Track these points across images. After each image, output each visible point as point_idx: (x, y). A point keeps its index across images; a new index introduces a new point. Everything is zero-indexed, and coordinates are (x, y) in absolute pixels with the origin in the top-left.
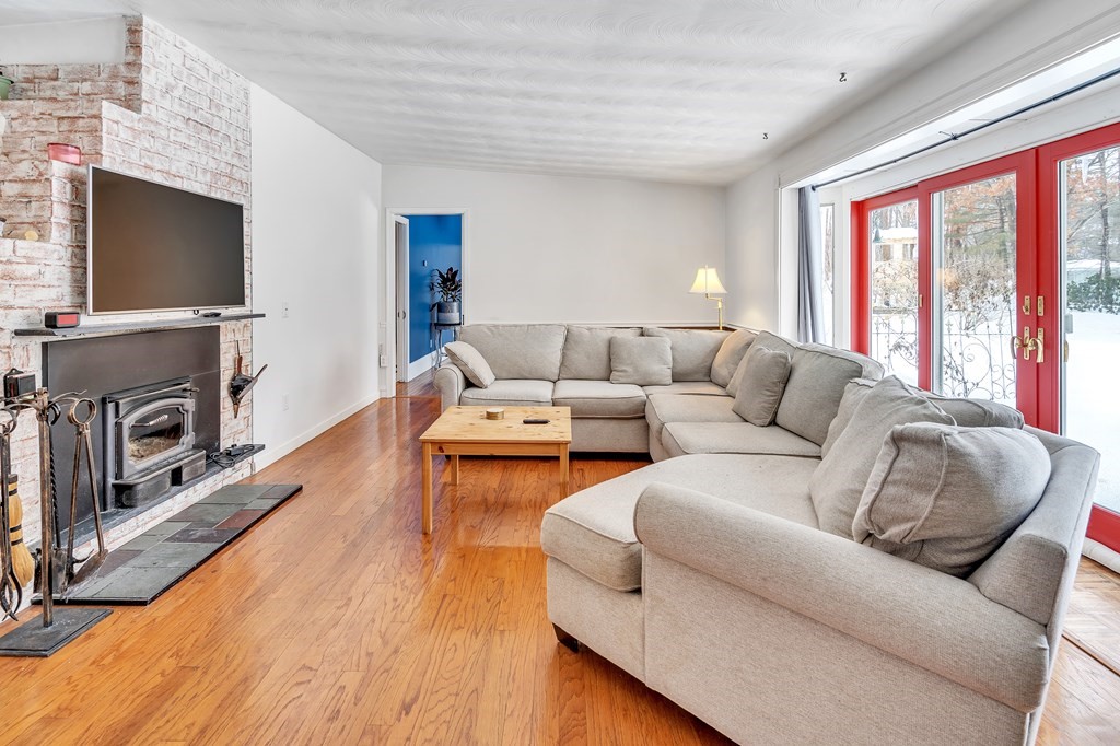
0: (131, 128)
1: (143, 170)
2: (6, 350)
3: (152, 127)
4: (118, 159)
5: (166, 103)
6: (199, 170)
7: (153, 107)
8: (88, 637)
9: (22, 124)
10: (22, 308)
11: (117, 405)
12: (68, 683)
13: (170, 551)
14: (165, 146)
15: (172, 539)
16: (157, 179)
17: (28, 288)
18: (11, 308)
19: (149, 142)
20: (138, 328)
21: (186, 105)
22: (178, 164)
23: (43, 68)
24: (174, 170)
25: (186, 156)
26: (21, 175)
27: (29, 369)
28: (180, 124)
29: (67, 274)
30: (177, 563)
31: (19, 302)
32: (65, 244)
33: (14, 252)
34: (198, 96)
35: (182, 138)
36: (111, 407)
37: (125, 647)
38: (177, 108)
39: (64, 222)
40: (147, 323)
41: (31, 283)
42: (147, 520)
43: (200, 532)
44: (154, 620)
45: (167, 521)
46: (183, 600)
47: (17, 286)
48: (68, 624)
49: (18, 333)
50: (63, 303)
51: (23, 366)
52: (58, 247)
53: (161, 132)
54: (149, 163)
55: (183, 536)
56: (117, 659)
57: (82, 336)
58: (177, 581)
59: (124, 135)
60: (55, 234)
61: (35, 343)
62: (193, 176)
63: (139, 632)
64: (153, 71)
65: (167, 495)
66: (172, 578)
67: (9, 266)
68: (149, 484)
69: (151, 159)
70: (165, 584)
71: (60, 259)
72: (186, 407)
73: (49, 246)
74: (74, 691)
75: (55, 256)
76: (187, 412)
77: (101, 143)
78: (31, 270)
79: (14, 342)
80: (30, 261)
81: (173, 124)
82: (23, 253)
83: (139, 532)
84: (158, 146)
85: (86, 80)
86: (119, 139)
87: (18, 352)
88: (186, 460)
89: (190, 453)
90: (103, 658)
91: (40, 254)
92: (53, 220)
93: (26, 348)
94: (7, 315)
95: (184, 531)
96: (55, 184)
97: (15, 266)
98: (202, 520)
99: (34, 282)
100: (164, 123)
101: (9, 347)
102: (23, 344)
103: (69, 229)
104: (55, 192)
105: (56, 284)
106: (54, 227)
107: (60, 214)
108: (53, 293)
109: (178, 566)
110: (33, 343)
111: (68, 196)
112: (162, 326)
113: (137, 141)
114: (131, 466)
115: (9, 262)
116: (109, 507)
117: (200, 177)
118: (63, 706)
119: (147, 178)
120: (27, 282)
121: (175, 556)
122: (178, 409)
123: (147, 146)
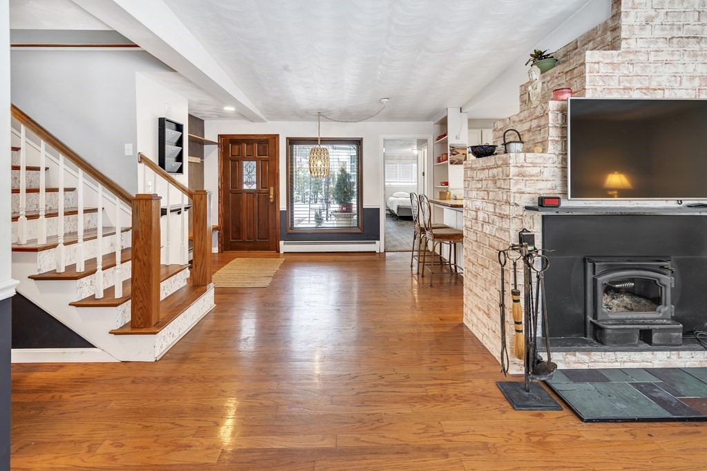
0: (612, 64)
1: (622, 92)
2: (520, 218)
3: (632, 57)
4: (599, 89)
5: (647, 33)
6: (685, 78)
7: (632, 41)
8: (539, 415)
9: (551, 83)
10: (530, 193)
11: (594, 266)
12: (509, 434)
13: (627, 394)
14: (643, 69)
15: (636, 385)
16: (636, 95)
17: (533, 182)
18: (523, 193)
19: (628, 68)
20: (618, 212)
21: (668, 27)
22: (659, 79)
23: (571, 45)
24: (654, 85)
25: (670, 70)
26: (537, 114)
27: (534, 231)
28: (661, 45)
29: (558, 172)
30: (624, 406)
31: (528, 190)
32: (557, 153)
33: (525, 160)
34: (683, 15)
35: (664, 56)
36: (589, 265)
37: (549, 439)
38: (658, 33)
39: (557, 139)
40: (625, 208)
41: (535, 178)
42: (625, 359)
43: (664, 394)
44: (579, 437)
45: (645, 369)
46: (608, 438)
47: (526, 180)
48: (535, 398)
49: (527, 208)
50: (556, 191)
51: (530, 228)
52: (552, 156)
53: (641, 58)
54: (627, 85)
55: (646, 389)
56: (540, 443)
57: (570, 214)
58: (615, 420)
59: (603, 69)
60: (551, 147)
61: (538, 216)
62: (676, 86)
63: (564, 437)
64: (633, 13)
65: (635, 348)
66: (611, 415)
67: (522, 169)
68: (616, 332)
69: (630, 82)
70: (603, 415)
71: (554, 163)
72: (663, 282)
73: (546, 155)
74: (507, 441)
75: (551, 161)
76: (665, 286)
77: (585, 81)
78: (535, 171)
79: (525, 213)
80: (534, 165)
81: (653, 47)
82: (530, 160)
83: (617, 365)
84: (638, 69)
85: (590, 41)
86: (599, 74)
87: (527, 219)
88: (657, 327)
89: (669, 322)
90: (534, 436)
91: (540, 161)
92: (550, 138)
93: (532, 217)
94: (521, 197)
95: (651, 385)
96: (551, 116)
97: (525, 169)
98: (673, 385)
99: (537, 178)
100: (643, 50)
101: (522, 216)
102: (531, 215)
103: (560, 143)
104: (551, 121)
105: (551, 179)
106: (550, 143)
107: (554, 134)
108: (549, 185)
109: (622, 409)
110: (536, 215)
111: (560, 122)
112: (642, 212)
113: (617, 71)
114: (603, 313)
115: (522, 166)
116: (588, 336)
117: (686, 84)
118: (496, 445)
119: (626, 97)
120: (533, 178)
121: (627, 400)
122: (655, 281)
123: (626, 72)
